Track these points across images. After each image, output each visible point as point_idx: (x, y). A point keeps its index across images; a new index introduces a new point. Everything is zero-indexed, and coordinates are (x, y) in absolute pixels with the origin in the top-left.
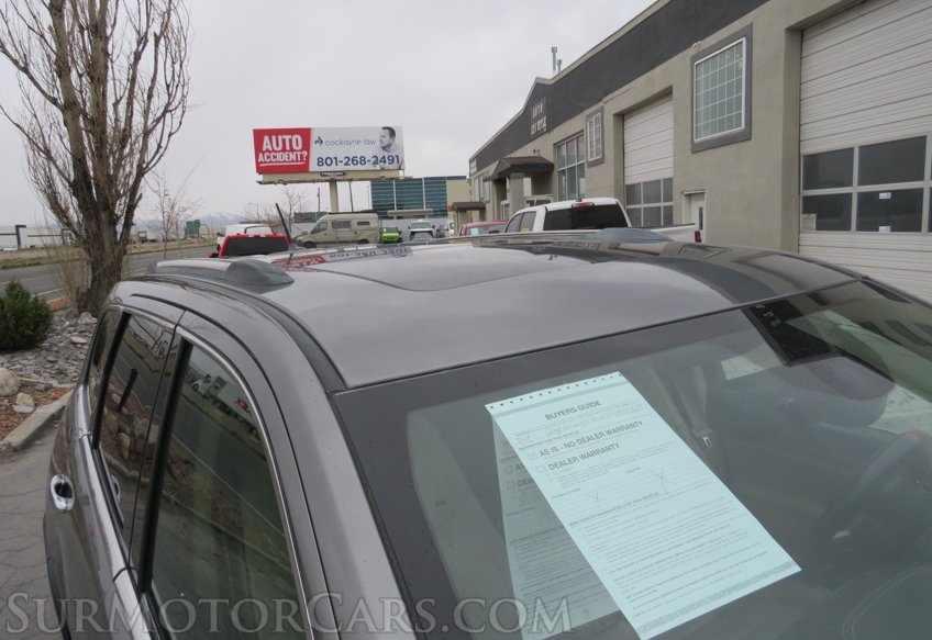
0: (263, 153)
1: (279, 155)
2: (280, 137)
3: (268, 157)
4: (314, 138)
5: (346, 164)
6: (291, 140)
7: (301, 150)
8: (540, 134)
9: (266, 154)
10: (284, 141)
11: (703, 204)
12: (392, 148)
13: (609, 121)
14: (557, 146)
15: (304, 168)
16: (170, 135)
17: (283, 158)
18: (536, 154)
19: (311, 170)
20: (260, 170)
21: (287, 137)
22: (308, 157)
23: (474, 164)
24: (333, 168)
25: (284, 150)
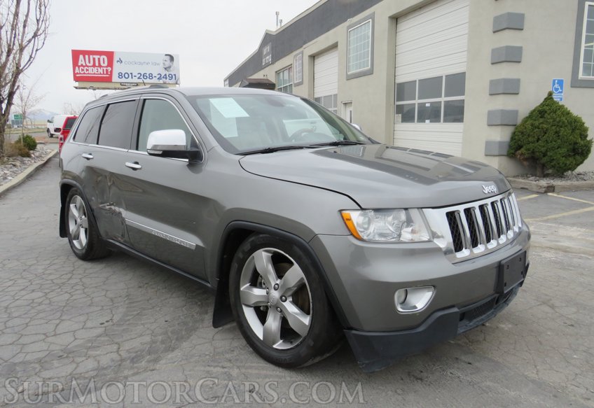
0: (79, 67)
1: (90, 69)
2: (91, 57)
3: (83, 70)
4: (116, 58)
5: (139, 78)
6: (99, 59)
7: (107, 67)
8: (268, 65)
9: (81, 68)
10: (94, 59)
11: (351, 109)
12: (171, 69)
13: (306, 59)
14: (277, 73)
15: (108, 79)
16: (37, 50)
17: (93, 71)
18: (265, 78)
19: (113, 80)
20: (77, 79)
21: (97, 57)
22: (111, 72)
23: (227, 82)
24: (130, 80)
25: (94, 65)
